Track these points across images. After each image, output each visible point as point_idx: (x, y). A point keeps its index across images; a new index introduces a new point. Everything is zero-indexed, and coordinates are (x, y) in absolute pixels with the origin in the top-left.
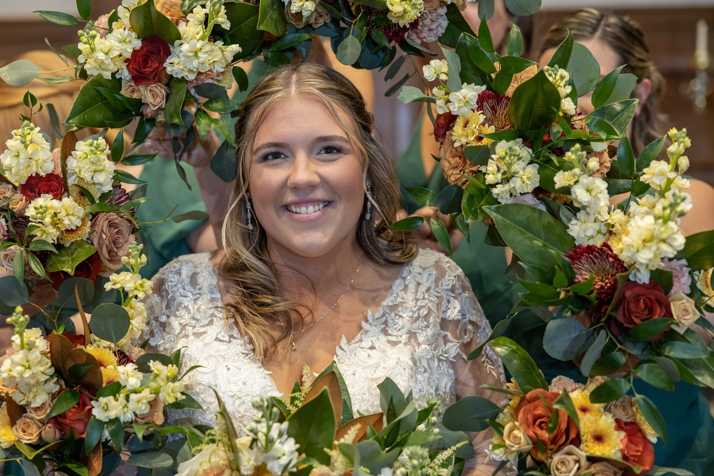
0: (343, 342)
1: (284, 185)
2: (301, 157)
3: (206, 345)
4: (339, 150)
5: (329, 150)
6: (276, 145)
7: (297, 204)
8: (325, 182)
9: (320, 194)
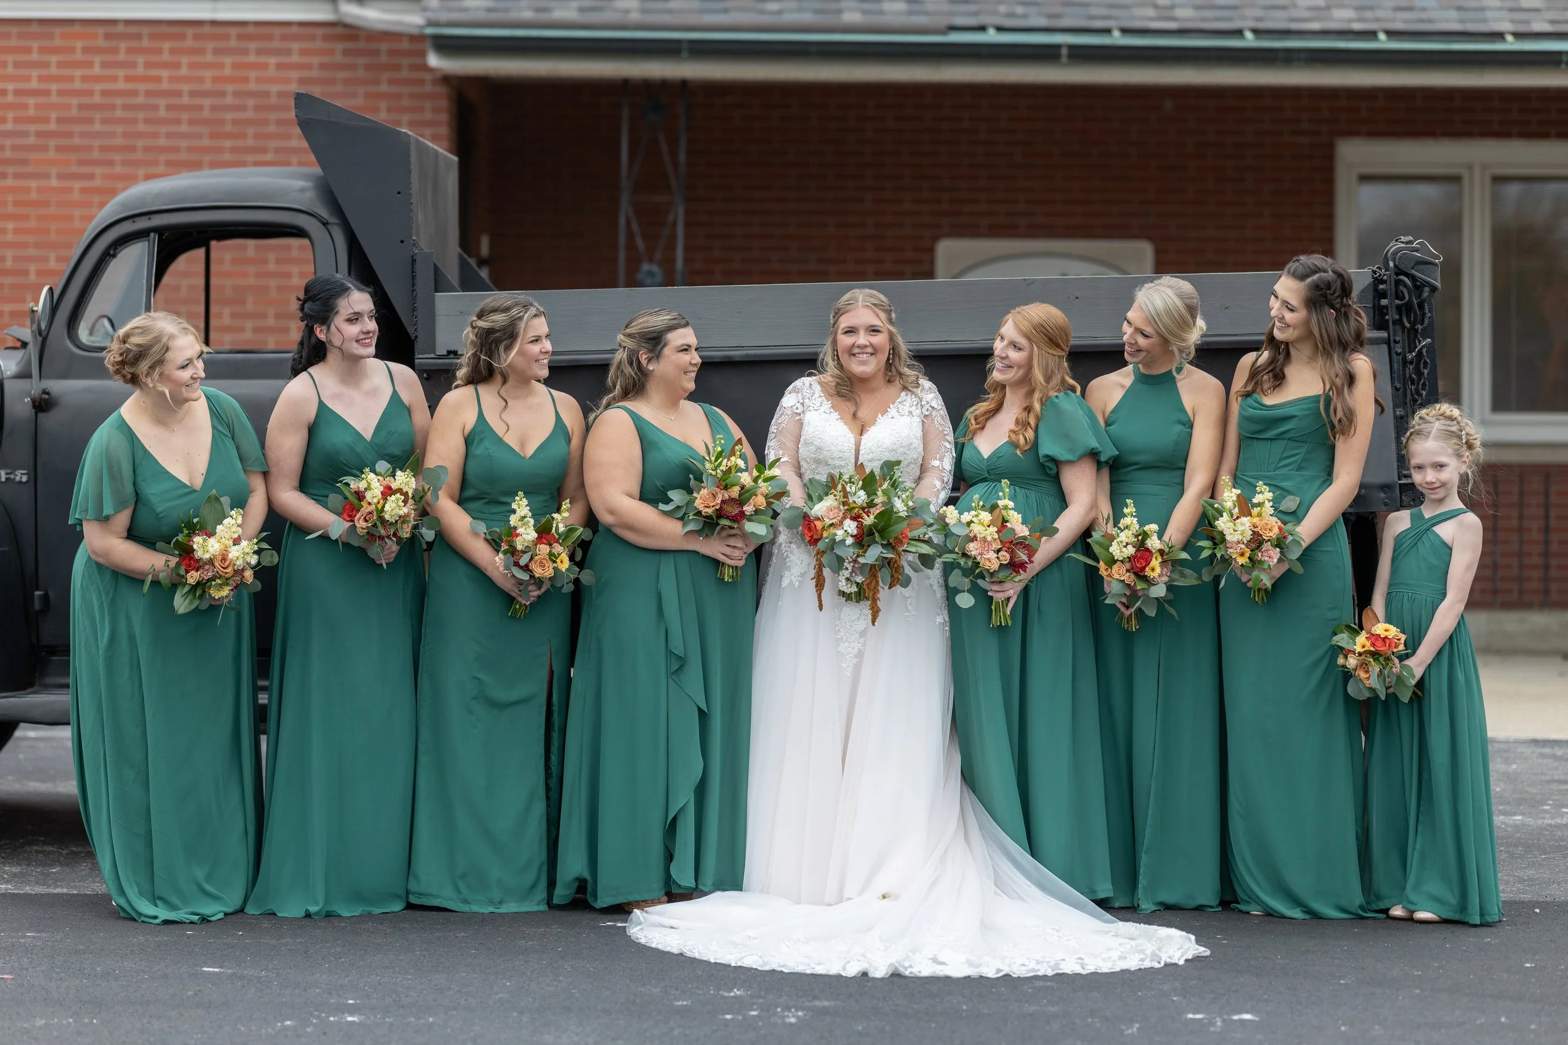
0: (880, 416)
1: (853, 345)
2: (862, 332)
3: (820, 414)
4: (878, 331)
5: (874, 331)
6: (851, 327)
7: (858, 353)
8: (871, 345)
9: (869, 350)
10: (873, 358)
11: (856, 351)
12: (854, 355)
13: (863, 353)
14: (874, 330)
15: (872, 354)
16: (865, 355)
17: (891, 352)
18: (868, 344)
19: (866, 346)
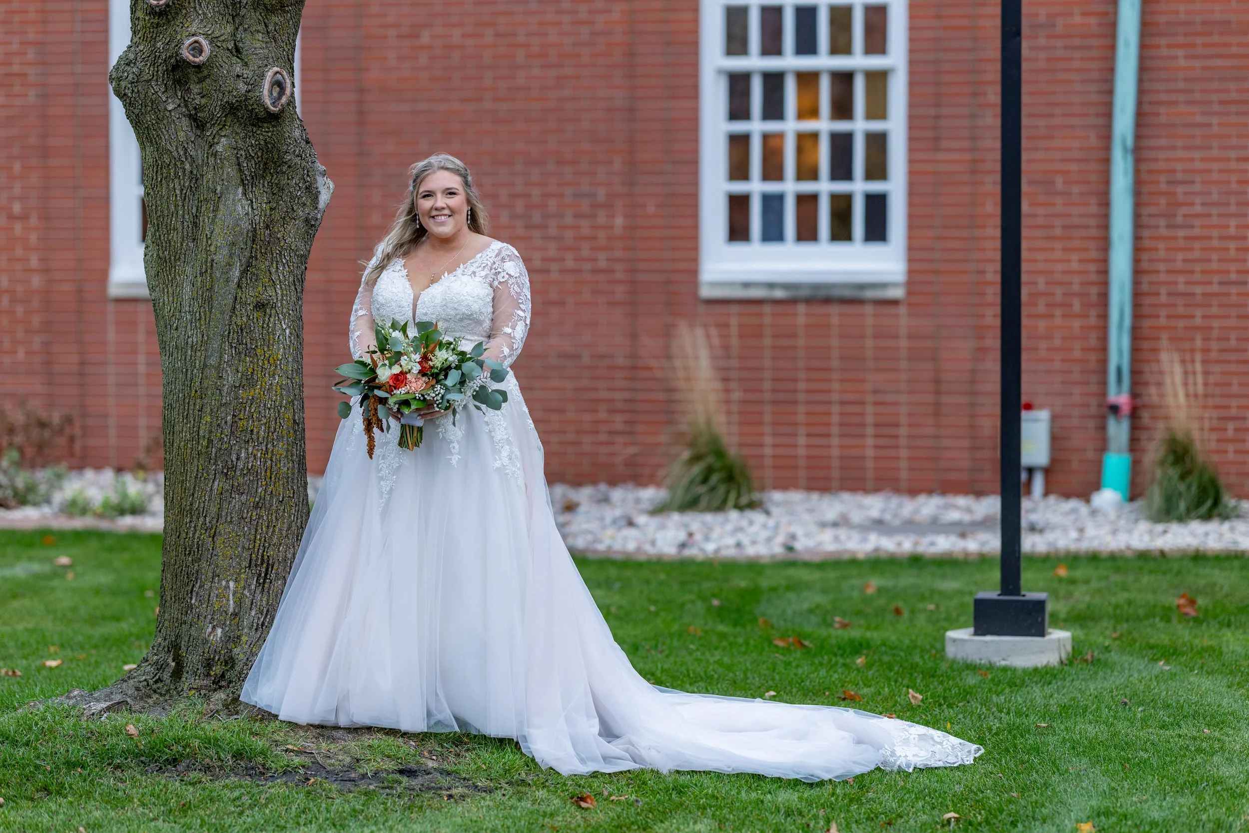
10: (451, 219)
11: (434, 213)
12: (433, 217)
13: (441, 215)
14: (451, 193)
15: (450, 216)
16: (443, 217)
17: (469, 213)
18: (445, 206)
19: (443, 208)
